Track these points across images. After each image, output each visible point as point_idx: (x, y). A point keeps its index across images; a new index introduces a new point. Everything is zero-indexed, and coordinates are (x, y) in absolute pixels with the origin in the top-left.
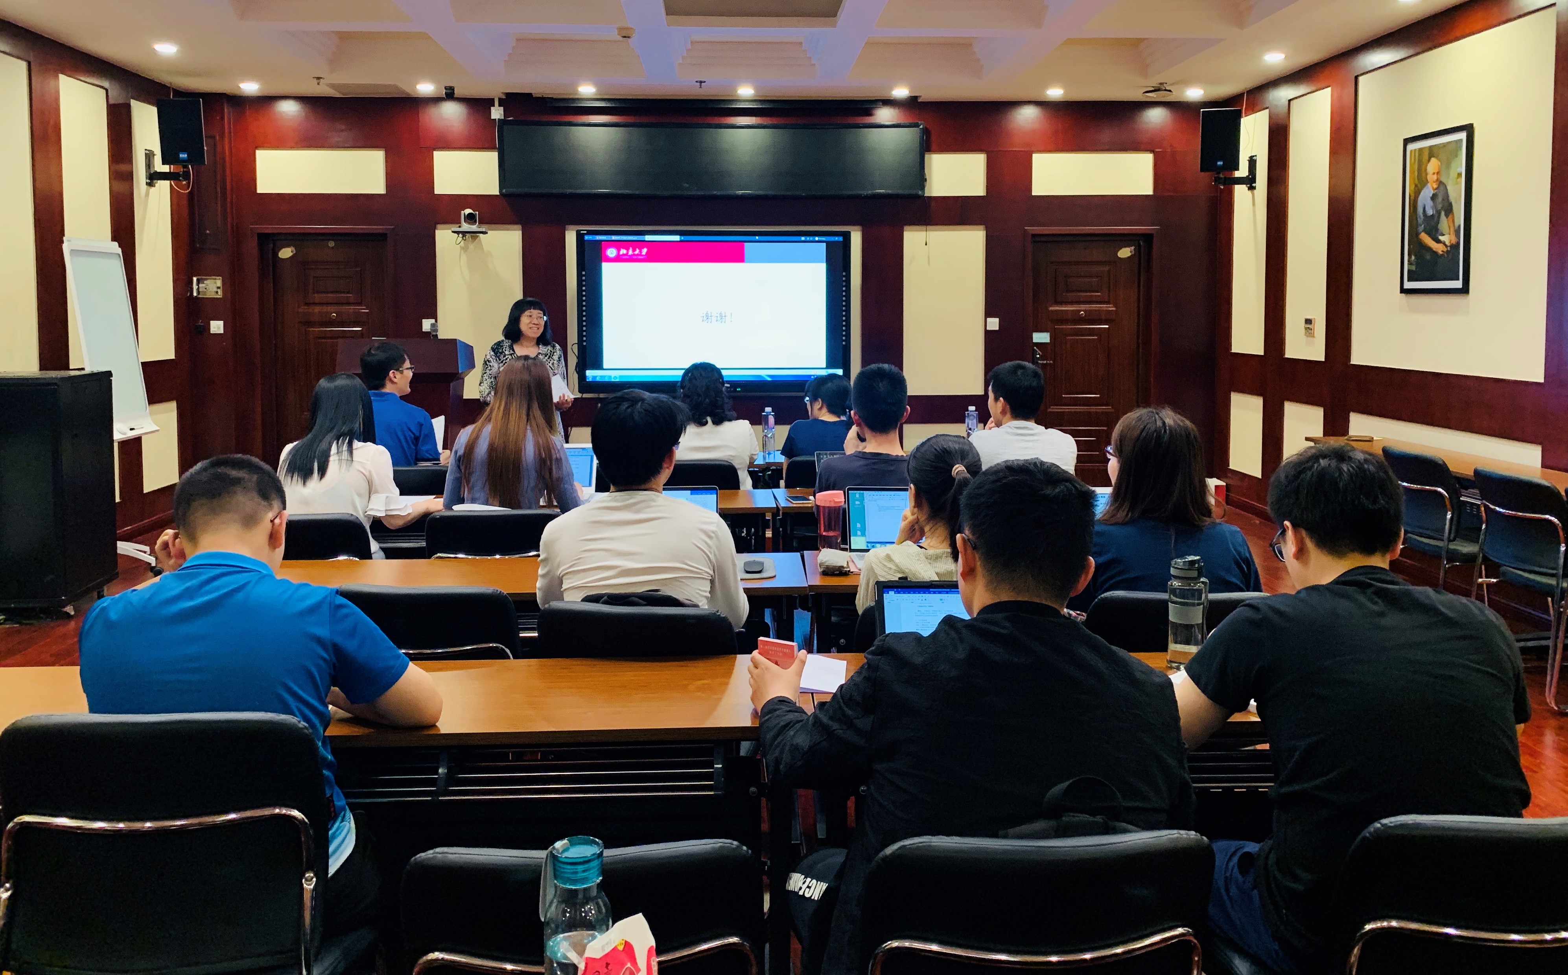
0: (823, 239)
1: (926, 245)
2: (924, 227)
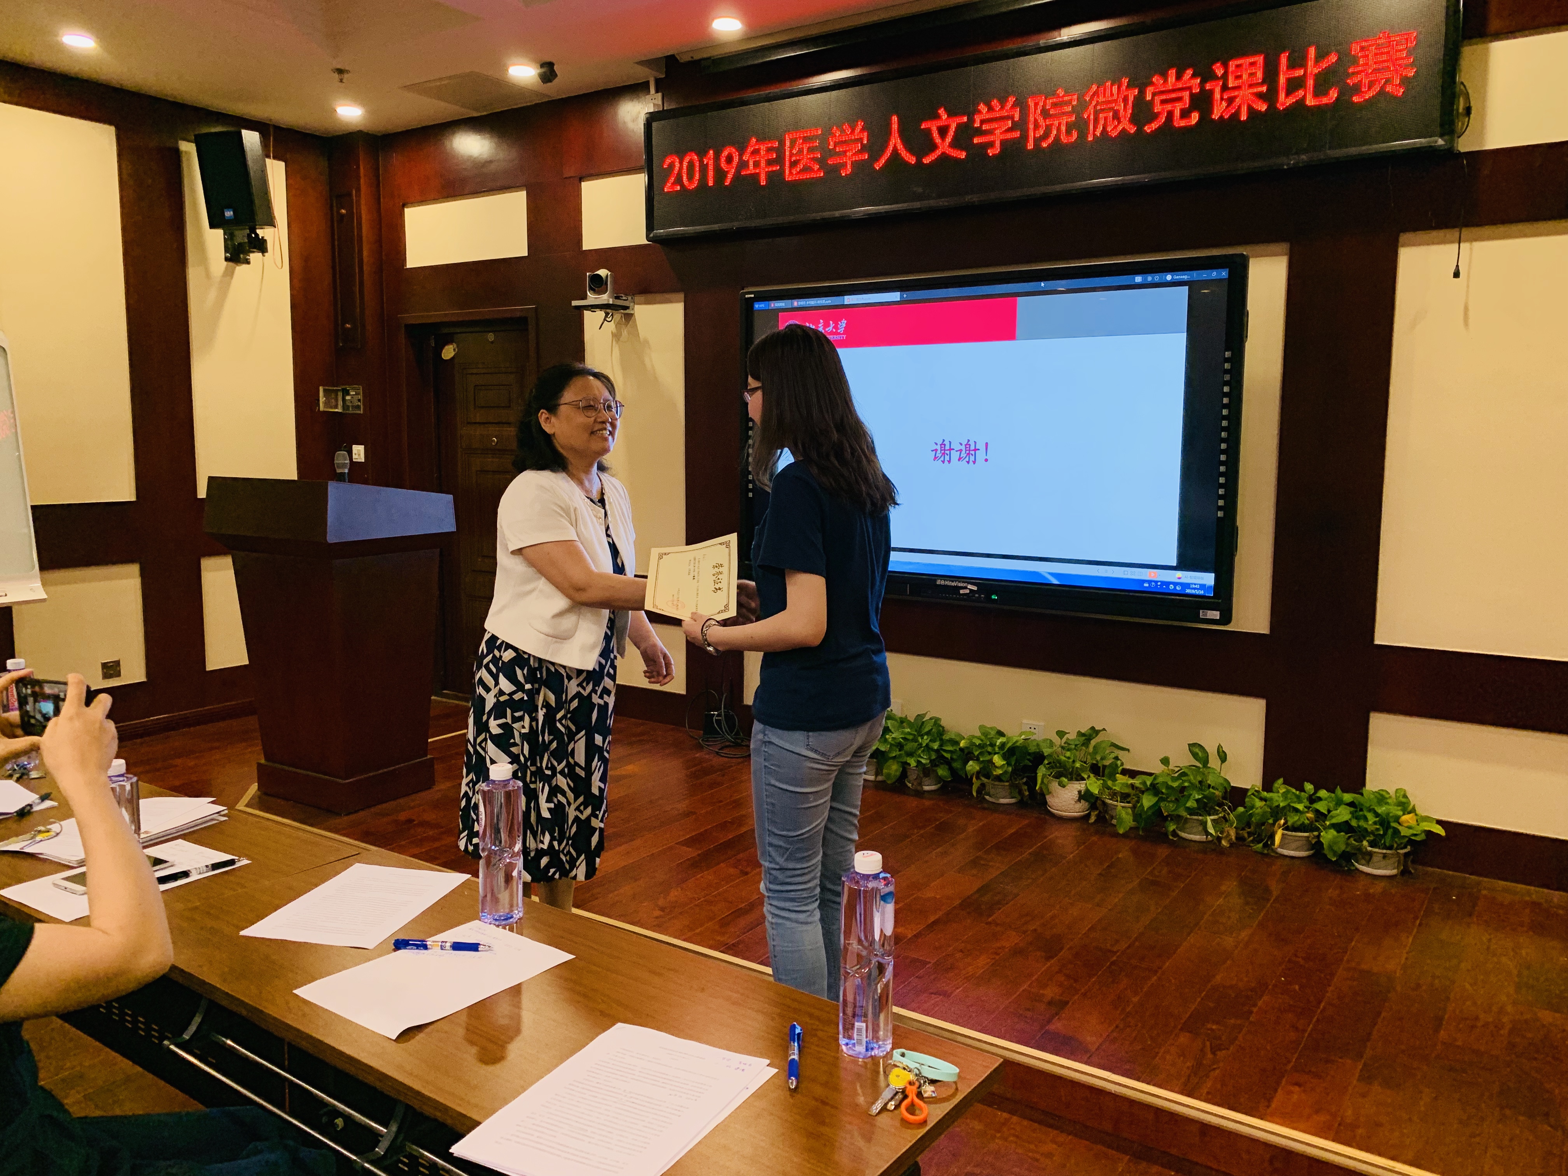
0: (1185, 277)
1: (1457, 275)
2: (1455, 233)
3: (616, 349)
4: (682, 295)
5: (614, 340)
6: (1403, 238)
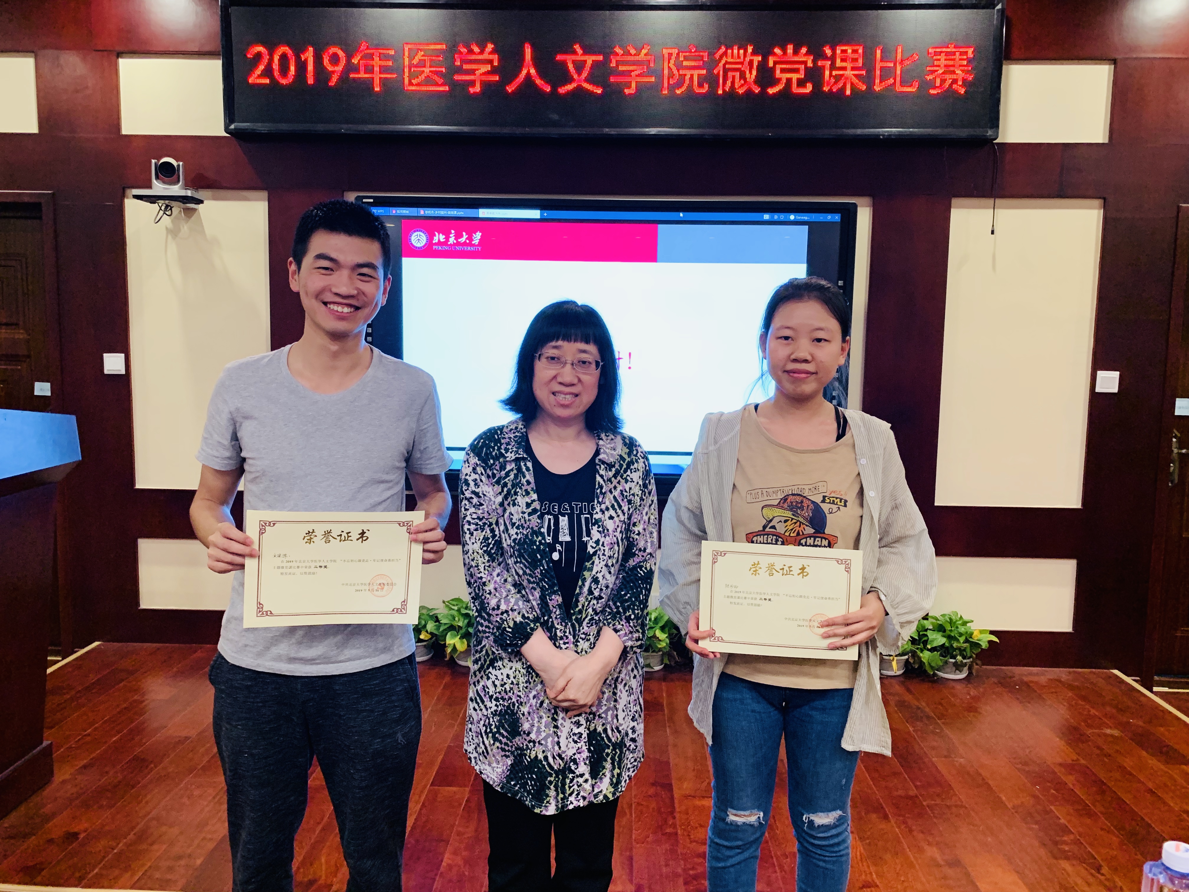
0: (805, 217)
1: (993, 233)
3: (173, 247)
4: (265, 194)
5: (170, 237)
6: (955, 201)
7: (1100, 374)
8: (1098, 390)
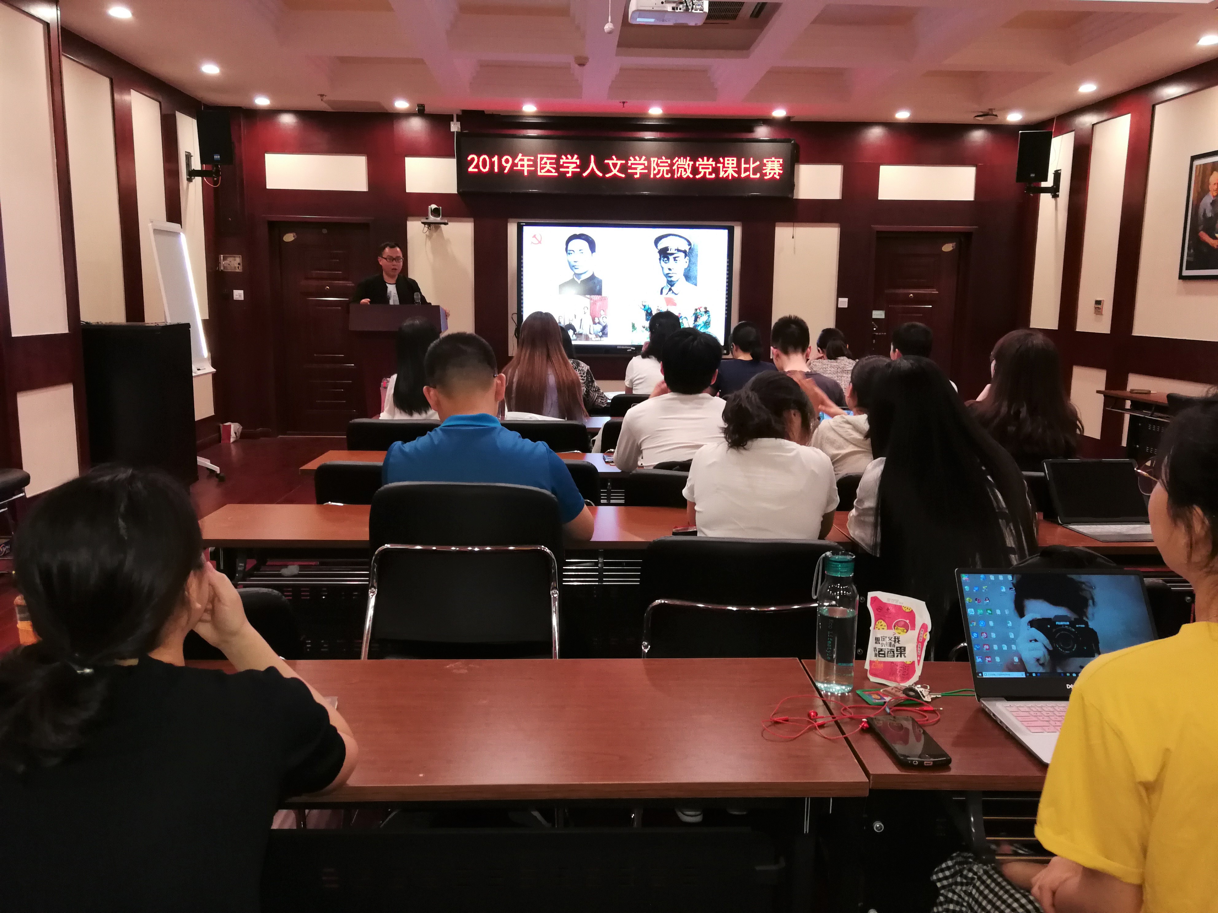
1: (793, 238)
2: (792, 224)
3: (429, 243)
4: (472, 219)
5: (427, 239)
6: (777, 224)
7: (840, 299)
8: (839, 306)
